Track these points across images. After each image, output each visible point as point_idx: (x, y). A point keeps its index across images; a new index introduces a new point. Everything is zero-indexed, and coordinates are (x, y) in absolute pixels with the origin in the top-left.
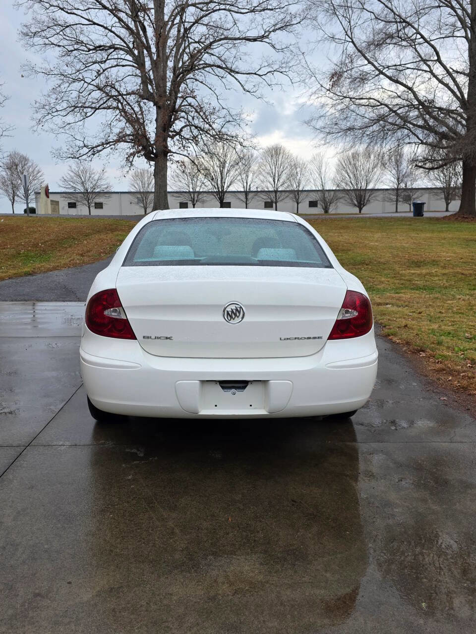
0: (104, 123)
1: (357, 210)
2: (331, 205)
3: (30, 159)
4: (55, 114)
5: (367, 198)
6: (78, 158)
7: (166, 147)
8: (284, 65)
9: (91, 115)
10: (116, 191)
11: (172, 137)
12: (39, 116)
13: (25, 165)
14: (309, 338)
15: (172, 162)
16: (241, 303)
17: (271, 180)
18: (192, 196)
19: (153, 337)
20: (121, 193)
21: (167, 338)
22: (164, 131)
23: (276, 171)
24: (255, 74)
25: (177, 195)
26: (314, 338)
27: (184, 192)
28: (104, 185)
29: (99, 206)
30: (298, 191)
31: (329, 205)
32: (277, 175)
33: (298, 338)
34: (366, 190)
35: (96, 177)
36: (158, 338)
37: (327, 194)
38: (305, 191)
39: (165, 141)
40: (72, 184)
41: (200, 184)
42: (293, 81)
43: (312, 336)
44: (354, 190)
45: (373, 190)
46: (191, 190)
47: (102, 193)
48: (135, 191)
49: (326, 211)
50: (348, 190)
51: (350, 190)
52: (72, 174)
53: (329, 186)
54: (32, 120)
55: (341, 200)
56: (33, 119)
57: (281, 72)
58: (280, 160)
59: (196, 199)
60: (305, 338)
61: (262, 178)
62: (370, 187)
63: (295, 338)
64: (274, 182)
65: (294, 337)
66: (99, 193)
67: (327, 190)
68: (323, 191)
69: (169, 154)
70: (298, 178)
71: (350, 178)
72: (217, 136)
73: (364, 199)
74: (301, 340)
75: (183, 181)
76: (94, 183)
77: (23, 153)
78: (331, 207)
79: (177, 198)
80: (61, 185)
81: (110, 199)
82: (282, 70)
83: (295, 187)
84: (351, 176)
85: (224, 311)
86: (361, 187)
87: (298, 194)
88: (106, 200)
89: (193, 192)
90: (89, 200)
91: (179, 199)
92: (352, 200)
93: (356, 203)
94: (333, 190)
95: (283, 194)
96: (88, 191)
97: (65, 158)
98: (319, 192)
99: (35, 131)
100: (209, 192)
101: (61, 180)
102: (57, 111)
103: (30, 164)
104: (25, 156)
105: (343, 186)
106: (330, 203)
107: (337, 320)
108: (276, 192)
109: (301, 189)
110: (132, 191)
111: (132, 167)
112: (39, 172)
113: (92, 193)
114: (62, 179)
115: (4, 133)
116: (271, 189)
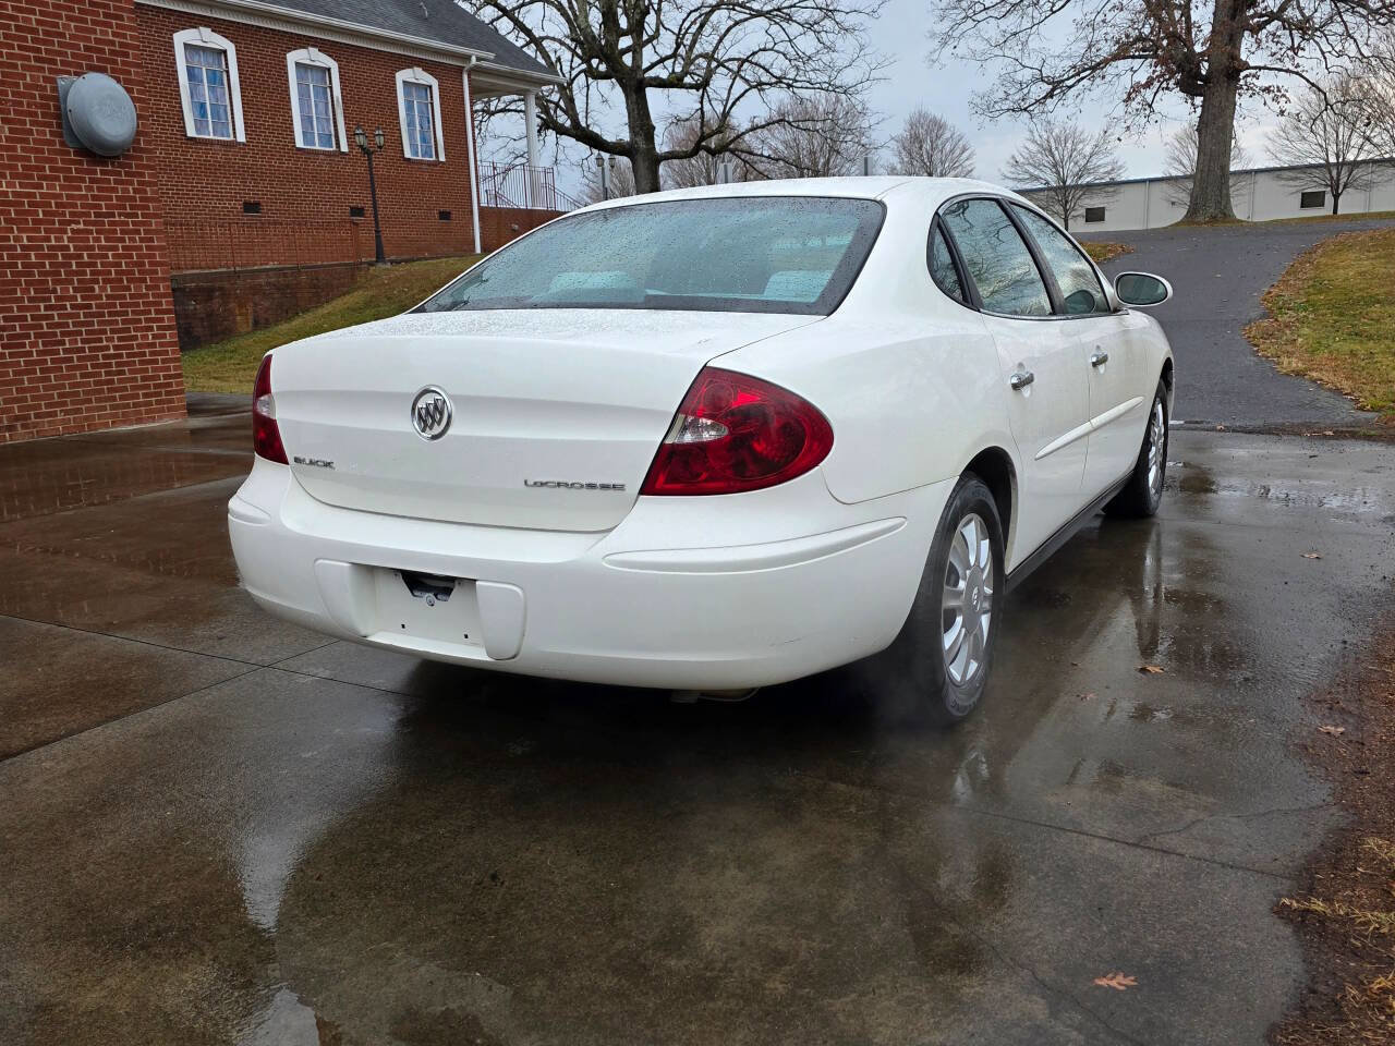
0: (1079, 19)
3: (949, 123)
4: (983, 15)
6: (1025, 109)
7: (1235, 57)
9: (1063, 7)
10: (1131, 178)
11: (1255, 30)
12: (945, 26)
13: (938, 137)
14: (591, 486)
15: (1251, 92)
16: (445, 392)
18: (1334, 173)
20: (1152, 181)
22: (1233, 17)
25: (1291, 174)
26: (605, 487)
27: (1311, 166)
28: (1106, 165)
29: (1095, 215)
33: (566, 485)
35: (1088, 150)
39: (1234, 41)
40: (1031, 170)
41: (1361, 141)
43: (598, 482)
46: (1333, 160)
47: (1098, 185)
48: (1181, 174)
52: (1033, 148)
54: (931, 37)
56: (933, 35)
59: (1343, 180)
60: (582, 486)
63: (559, 484)
65: (557, 480)
66: (1089, 186)
69: (1242, 74)
72: (1384, 11)
74: (573, 490)
75: (1311, 137)
76: (1082, 163)
77: (935, 112)
79: (1291, 183)
80: (1009, 175)
81: (1116, 198)
85: (413, 409)
88: (1111, 200)
89: (1339, 165)
90: (1067, 202)
91: (1297, 183)
96: (1068, 183)
97: (998, 113)
99: (934, 62)
100: (1383, 161)
101: (1008, 163)
102: (985, 9)
103: (947, 135)
104: (939, 117)
107: (662, 445)
110: (1174, 173)
111: (1152, 116)
112: (964, 150)
113: (1076, 187)
114: (1012, 161)
115: (874, 74)
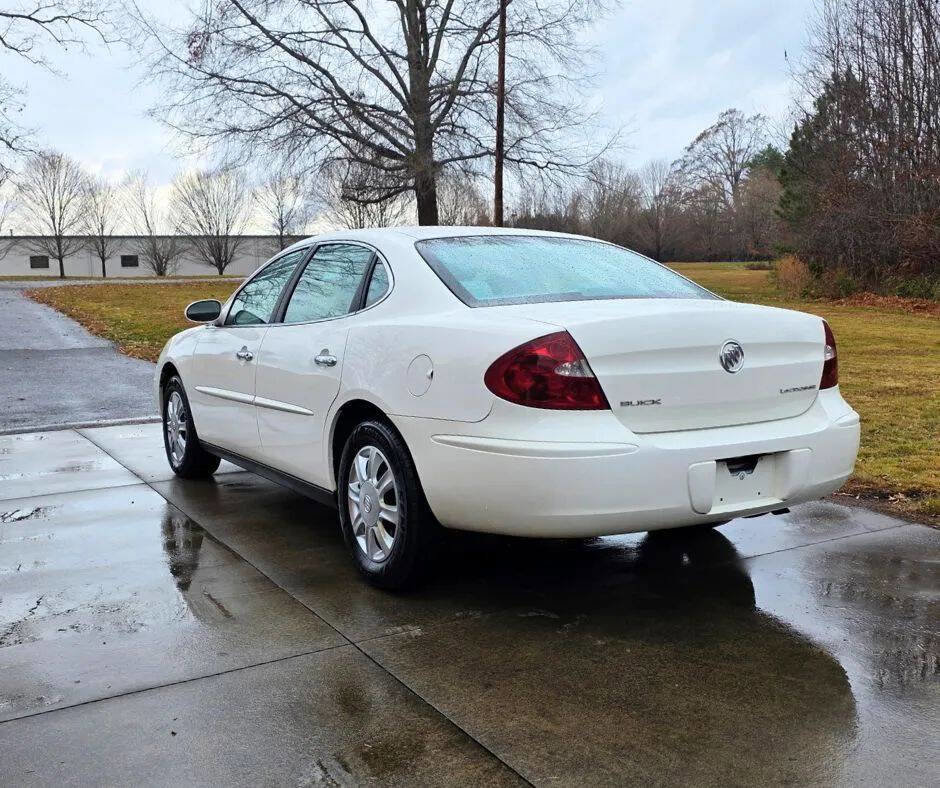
1: (215, 271)
2: (169, 262)
5: (229, 251)
8: (86, 9)
17: (47, 216)
19: (635, 402)
21: (654, 402)
23: (56, 200)
24: (29, 18)
30: (102, 238)
31: (166, 263)
32: (57, 207)
34: (227, 237)
36: (642, 403)
37: (159, 245)
38: (117, 237)
42: (107, 38)
44: (206, 237)
45: (239, 238)
49: (161, 272)
50: (196, 237)
51: (200, 236)
53: (161, 230)
55: (185, 254)
57: (82, 21)
58: (62, 179)
61: (27, 211)
62: (234, 232)
64: (54, 220)
67: (159, 237)
68: (152, 239)
70: (100, 212)
71: (197, 215)
73: (226, 253)
74: (798, 392)
78: (168, 266)
82: (85, 17)
83: (95, 231)
84: (200, 213)
86: (218, 232)
87: (103, 243)
92: (204, 254)
93: (212, 259)
94: (170, 237)
95: (74, 241)
98: (143, 241)
105: (188, 230)
106: (167, 259)
108: (59, 238)
109: (106, 233)
116: (48, 233)
